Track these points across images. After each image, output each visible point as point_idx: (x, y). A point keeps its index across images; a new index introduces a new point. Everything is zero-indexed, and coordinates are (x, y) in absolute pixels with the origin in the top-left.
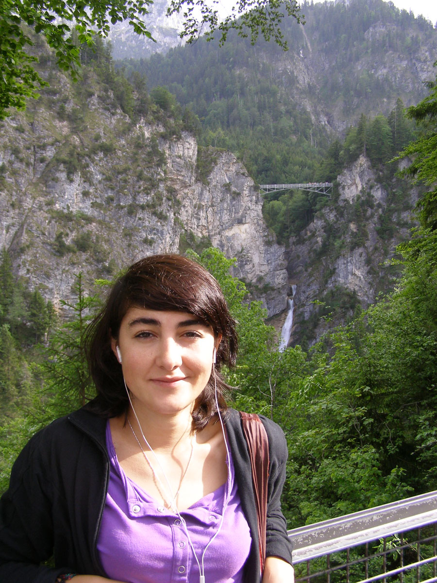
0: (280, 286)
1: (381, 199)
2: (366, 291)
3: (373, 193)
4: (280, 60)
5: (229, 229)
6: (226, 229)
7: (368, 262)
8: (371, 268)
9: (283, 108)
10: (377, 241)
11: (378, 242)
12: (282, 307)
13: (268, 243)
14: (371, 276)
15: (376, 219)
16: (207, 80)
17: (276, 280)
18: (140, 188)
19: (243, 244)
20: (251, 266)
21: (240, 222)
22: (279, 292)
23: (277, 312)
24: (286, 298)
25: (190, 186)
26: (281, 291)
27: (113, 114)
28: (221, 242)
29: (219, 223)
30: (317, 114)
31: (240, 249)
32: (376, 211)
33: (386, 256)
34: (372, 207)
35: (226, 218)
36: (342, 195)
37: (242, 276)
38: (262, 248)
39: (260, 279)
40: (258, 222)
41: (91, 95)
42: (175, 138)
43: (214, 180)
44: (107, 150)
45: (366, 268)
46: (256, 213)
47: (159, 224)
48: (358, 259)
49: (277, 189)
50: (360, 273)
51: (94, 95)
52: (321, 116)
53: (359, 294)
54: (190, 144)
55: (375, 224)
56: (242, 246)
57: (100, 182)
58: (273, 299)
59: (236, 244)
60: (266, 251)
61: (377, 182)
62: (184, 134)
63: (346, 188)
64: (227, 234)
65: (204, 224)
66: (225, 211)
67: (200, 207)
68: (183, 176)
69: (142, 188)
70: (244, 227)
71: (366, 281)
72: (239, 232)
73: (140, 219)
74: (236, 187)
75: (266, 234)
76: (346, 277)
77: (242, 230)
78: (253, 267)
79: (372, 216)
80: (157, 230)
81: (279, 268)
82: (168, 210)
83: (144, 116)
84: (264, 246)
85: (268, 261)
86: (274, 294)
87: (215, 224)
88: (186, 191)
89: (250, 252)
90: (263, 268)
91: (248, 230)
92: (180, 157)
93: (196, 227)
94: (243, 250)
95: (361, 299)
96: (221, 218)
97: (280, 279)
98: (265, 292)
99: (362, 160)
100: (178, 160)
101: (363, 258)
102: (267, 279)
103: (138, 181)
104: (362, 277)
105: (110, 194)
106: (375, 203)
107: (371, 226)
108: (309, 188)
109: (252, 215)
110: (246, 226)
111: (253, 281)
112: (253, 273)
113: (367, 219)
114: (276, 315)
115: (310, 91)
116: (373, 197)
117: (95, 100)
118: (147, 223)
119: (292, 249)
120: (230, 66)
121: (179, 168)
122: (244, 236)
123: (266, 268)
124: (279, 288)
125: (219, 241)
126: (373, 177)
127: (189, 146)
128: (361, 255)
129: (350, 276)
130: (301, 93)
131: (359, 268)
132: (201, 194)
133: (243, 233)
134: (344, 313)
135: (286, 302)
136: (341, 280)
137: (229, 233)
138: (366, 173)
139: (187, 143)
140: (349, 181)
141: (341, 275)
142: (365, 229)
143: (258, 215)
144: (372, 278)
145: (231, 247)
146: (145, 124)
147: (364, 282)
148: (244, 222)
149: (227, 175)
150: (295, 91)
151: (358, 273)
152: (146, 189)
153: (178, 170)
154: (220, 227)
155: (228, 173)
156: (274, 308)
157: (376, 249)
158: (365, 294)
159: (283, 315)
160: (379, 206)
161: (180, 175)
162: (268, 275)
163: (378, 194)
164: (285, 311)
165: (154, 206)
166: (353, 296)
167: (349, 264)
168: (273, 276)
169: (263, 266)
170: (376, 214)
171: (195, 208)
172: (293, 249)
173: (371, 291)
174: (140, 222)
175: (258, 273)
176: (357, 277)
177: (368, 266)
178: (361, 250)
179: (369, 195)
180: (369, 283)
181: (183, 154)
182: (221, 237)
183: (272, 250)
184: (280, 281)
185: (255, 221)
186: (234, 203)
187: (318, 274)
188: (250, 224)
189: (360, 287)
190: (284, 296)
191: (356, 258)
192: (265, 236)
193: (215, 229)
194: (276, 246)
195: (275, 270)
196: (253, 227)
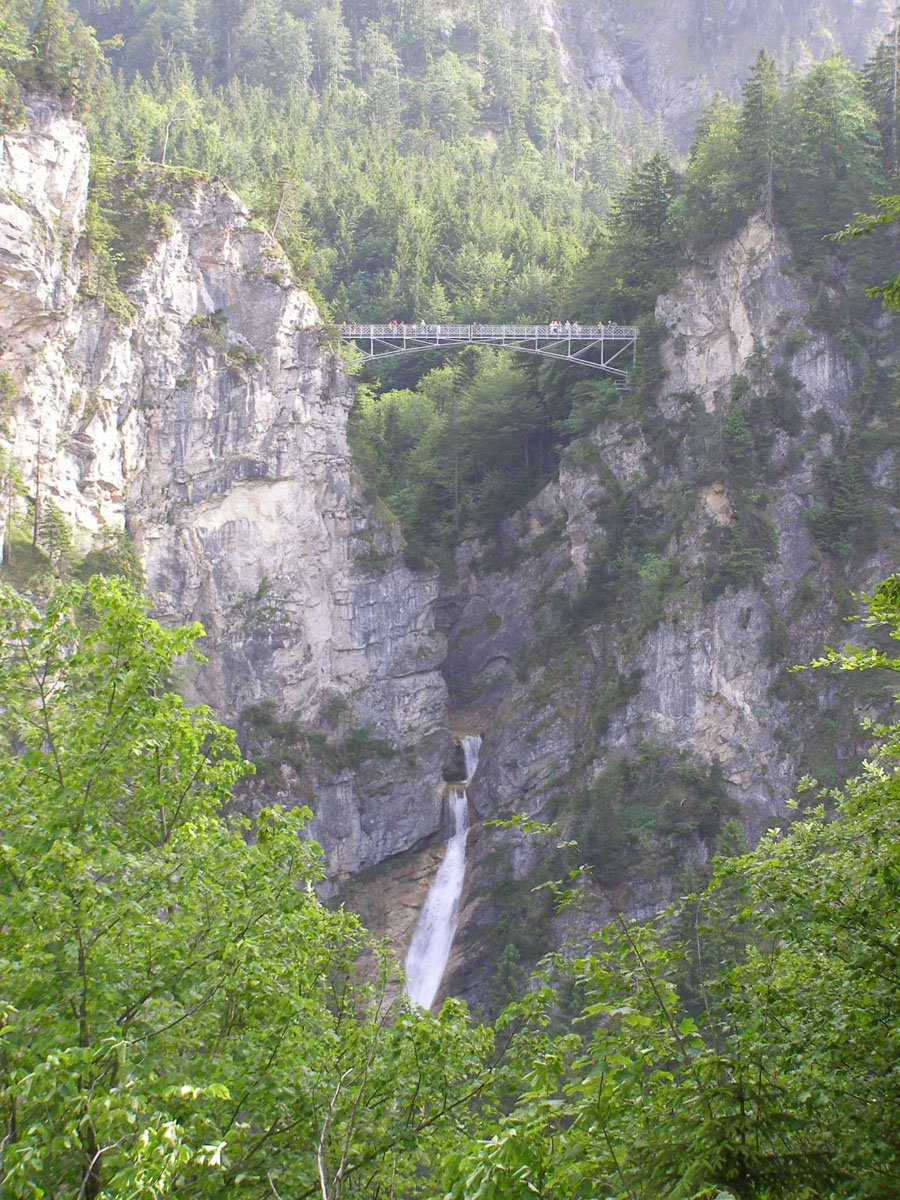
0: (415, 739)
1: (831, 395)
2: (764, 767)
3: (799, 370)
5: (209, 500)
6: (197, 500)
7: (775, 648)
9: (446, 18)
10: (811, 563)
11: (814, 568)
12: (419, 825)
13: (369, 564)
14: (782, 706)
15: (807, 476)
17: (398, 714)
19: (268, 562)
20: (297, 654)
21: (256, 474)
22: (412, 764)
23: (401, 846)
24: (440, 790)
25: (54, 318)
26: (419, 760)
28: (176, 552)
29: (169, 476)
30: (582, 45)
31: (254, 585)
32: (812, 443)
34: (792, 426)
35: (201, 456)
36: (674, 376)
37: (259, 693)
38: (345, 582)
39: (334, 709)
40: (329, 478)
43: (151, 299)
45: (763, 671)
46: (322, 440)
48: (734, 636)
49: (410, 344)
50: (739, 694)
52: (600, 55)
53: (736, 779)
54: (57, 144)
55: (804, 497)
56: (261, 571)
58: (384, 790)
59: (237, 561)
60: (362, 594)
61: (816, 328)
62: (33, 105)
63: (692, 346)
64: (201, 523)
65: (108, 478)
66: (197, 428)
67: (91, 409)
68: (27, 277)
70: (271, 496)
71: (763, 725)
72: (251, 516)
74: (244, 328)
75: (362, 525)
76: (683, 709)
77: (264, 509)
78: (308, 658)
79: (793, 463)
81: (412, 667)
84: (352, 573)
85: (366, 636)
86: (387, 772)
87: (154, 479)
88: (36, 338)
89: (297, 596)
90: (346, 664)
91: (288, 508)
92: (12, 198)
93: (75, 490)
94: (264, 587)
95: (741, 797)
96: (177, 454)
97: (414, 709)
98: (354, 764)
99: (758, 236)
101: (753, 634)
102: (363, 711)
104: (748, 709)
106: (805, 414)
107: (789, 504)
108: (542, 343)
109: (307, 446)
110: (281, 490)
111: (305, 717)
112: (306, 685)
113: (773, 477)
114: (396, 859)
116: (798, 385)
119: (465, 589)
122: (270, 531)
123: (357, 665)
124: (409, 749)
125: (169, 548)
126: (799, 304)
128: (744, 620)
129: (699, 704)
131: (738, 673)
132: (98, 356)
133: (269, 518)
134: (673, 852)
135: (437, 803)
136: (664, 721)
137: (209, 520)
138: (772, 289)
139: (46, 143)
140: (703, 321)
141: (665, 699)
142: (763, 515)
143: (331, 448)
144: (788, 712)
145: (219, 575)
147: (756, 729)
148: (272, 472)
149: (207, 278)
151: (733, 692)
154: (174, 491)
155: (212, 271)
156: (390, 826)
157: (805, 596)
158: (761, 778)
159: (425, 857)
160: (823, 422)
161: (14, 273)
162: (367, 694)
163: (818, 376)
164: (434, 841)
166: (708, 785)
167: (696, 656)
168: (389, 699)
169: (346, 658)
170: (808, 456)
171: (72, 409)
172: (473, 589)
173: (785, 764)
175: (325, 683)
176: (729, 709)
177: (771, 666)
178: (745, 600)
179: (782, 375)
180: (777, 735)
181: (30, 186)
182: (178, 533)
183: (385, 591)
184: (416, 718)
185: (320, 470)
186: (235, 393)
187: (568, 692)
188: (296, 485)
189: (740, 749)
190: (431, 778)
191: (724, 630)
192: (358, 534)
193: (153, 498)
194: (401, 577)
195: (397, 671)
196: (310, 496)
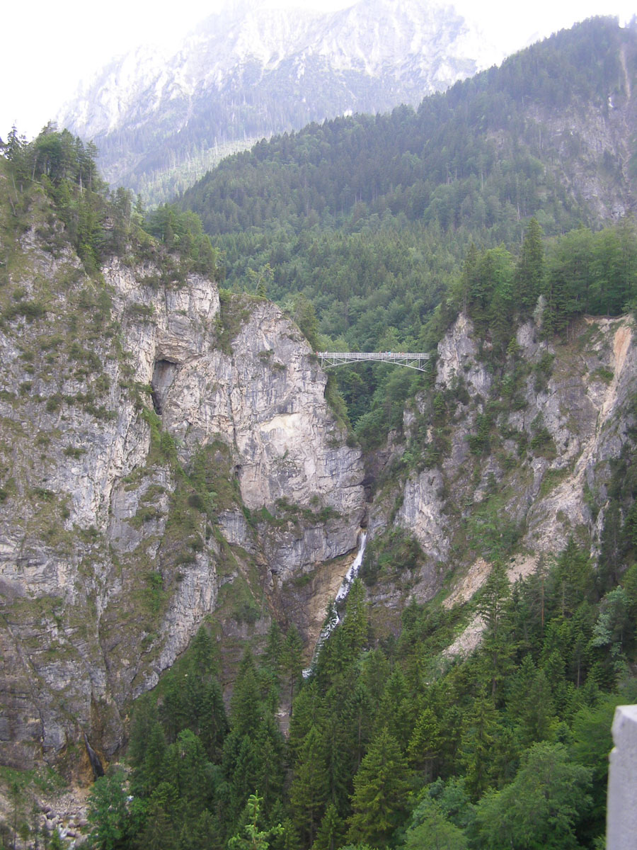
0: (350, 511)
1: (483, 388)
2: (437, 541)
3: (470, 377)
5: (265, 421)
6: (260, 421)
7: (443, 494)
8: (449, 504)
10: (465, 458)
11: (466, 461)
12: (351, 545)
13: (333, 444)
14: (446, 517)
15: (470, 420)
17: (343, 501)
18: (71, 371)
19: (289, 444)
20: (299, 479)
21: (283, 411)
22: (347, 521)
23: (343, 552)
24: (357, 532)
25: (201, 356)
26: (350, 520)
27: (57, 257)
28: (252, 441)
29: (250, 412)
31: (283, 453)
32: (474, 408)
33: (477, 485)
34: (465, 400)
35: (262, 405)
36: (440, 375)
37: (282, 494)
38: (321, 452)
39: (315, 500)
40: (315, 412)
41: (26, 229)
42: (177, 284)
43: (242, 347)
44: (33, 313)
45: (438, 503)
46: (311, 398)
47: (96, 425)
48: (427, 488)
49: (348, 360)
50: (429, 511)
51: (30, 229)
53: (426, 545)
54: (203, 292)
55: (469, 430)
56: (286, 447)
57: (15, 362)
58: (336, 530)
59: (276, 444)
60: (329, 456)
61: (478, 360)
62: (192, 278)
63: (446, 364)
64: (262, 429)
65: (223, 414)
66: (260, 394)
67: (215, 388)
68: (187, 342)
69: (74, 371)
70: (290, 419)
71: (437, 524)
72: (282, 426)
73: (63, 418)
74: (281, 356)
75: (331, 429)
76: (412, 515)
77: (288, 424)
78: (305, 479)
79: (463, 417)
80: (93, 435)
81: (349, 484)
82: (121, 403)
83: (119, 256)
84: (325, 448)
85: (331, 472)
86: (338, 523)
87: (245, 413)
88: (195, 363)
89: (299, 457)
90: (323, 482)
91: (298, 424)
92: (184, 313)
93: (208, 418)
94: (287, 454)
95: (428, 552)
96: (253, 404)
97: (350, 500)
98: (324, 521)
99: (462, 322)
100: (179, 318)
101: (434, 488)
102: (329, 500)
103: (70, 361)
104: (432, 518)
105: (28, 378)
106: (472, 395)
107: (461, 433)
108: (397, 360)
109: (305, 400)
110: (294, 417)
111: (303, 503)
112: (305, 490)
113: (455, 422)
114: (341, 557)
115: (608, 164)
116: (470, 384)
117: (31, 236)
118: (75, 425)
120: (481, 128)
121: (179, 331)
122: (290, 432)
123: (329, 483)
124: (347, 515)
125: (249, 439)
126: (474, 351)
127: (202, 296)
128: (430, 482)
129: (417, 513)
131: (429, 503)
132: (218, 369)
133: (290, 428)
134: (396, 573)
135: (355, 537)
136: (407, 519)
137: (266, 428)
138: (463, 344)
139: (198, 291)
140: (448, 354)
141: (407, 510)
142: (446, 438)
143: (315, 400)
144: (449, 519)
145: (268, 449)
146: (121, 266)
147: (435, 526)
148: (289, 410)
149: (267, 338)
151: (427, 510)
152: (80, 372)
153: (177, 334)
154: (253, 417)
155: (268, 335)
156: (337, 544)
157: (462, 471)
158: (436, 546)
159: (349, 558)
160: (479, 399)
161: (182, 341)
162: (332, 494)
163: (479, 381)
164: (353, 551)
165: (89, 398)
166: (415, 547)
167: (416, 495)
168: (340, 496)
169: (323, 479)
170: (471, 413)
171: (207, 389)
173: (445, 541)
174: (63, 422)
175: (314, 489)
176: (427, 517)
177: (442, 500)
178: (432, 474)
179: (461, 380)
180: (443, 529)
181: (190, 309)
182: (253, 433)
183: (339, 454)
184: (350, 503)
185: (311, 409)
186: (275, 381)
187: (387, 501)
188: (300, 415)
189: (428, 533)
190: (354, 527)
191: (422, 486)
192: (330, 433)
193: (245, 420)
194: (344, 450)
195: (344, 486)
196: (306, 419)
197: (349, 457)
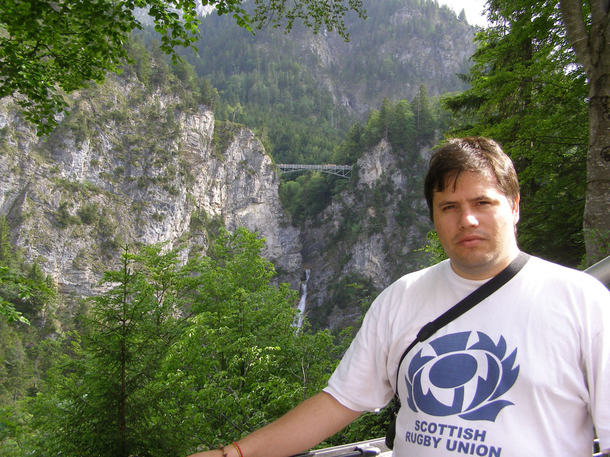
0: (294, 270)
1: (401, 185)
2: (383, 279)
3: (393, 178)
4: (304, 38)
5: (243, 208)
6: (240, 208)
7: (386, 249)
8: (389, 255)
9: (304, 87)
10: (395, 227)
11: (396, 229)
13: (283, 225)
14: (388, 263)
15: (395, 205)
16: (227, 53)
17: (290, 263)
18: (152, 160)
19: (257, 224)
21: (254, 202)
22: (293, 276)
24: (300, 283)
25: (205, 161)
26: (295, 275)
27: (128, 82)
28: (234, 221)
29: (233, 202)
30: (339, 95)
32: (396, 197)
33: (404, 243)
34: (391, 192)
35: (241, 197)
36: (362, 179)
38: (277, 229)
40: (273, 203)
42: (192, 110)
43: (229, 157)
44: (119, 118)
45: (383, 254)
46: (272, 193)
47: (170, 199)
48: (376, 245)
49: (294, 169)
50: (377, 260)
52: (343, 97)
53: (375, 282)
54: (206, 117)
55: (394, 210)
56: (255, 226)
57: (110, 152)
59: (249, 223)
60: (281, 232)
61: (398, 168)
62: (201, 107)
63: (366, 171)
64: (241, 214)
65: (217, 202)
66: (240, 189)
67: (214, 185)
68: (198, 150)
69: (155, 161)
70: (258, 207)
71: (382, 268)
72: (253, 212)
73: (150, 193)
74: (253, 165)
75: (281, 215)
76: (362, 264)
77: (257, 210)
78: (267, 249)
79: (391, 201)
80: (168, 206)
81: (294, 252)
82: (181, 185)
83: (160, 86)
84: (279, 227)
85: (282, 243)
87: (229, 202)
88: (200, 166)
89: (264, 233)
90: (276, 250)
91: (263, 210)
92: (195, 130)
93: (209, 205)
94: (256, 230)
95: (376, 286)
96: (235, 196)
97: (293, 262)
98: (278, 276)
99: (384, 144)
100: (194, 134)
101: (381, 245)
102: (281, 262)
103: (150, 153)
104: (379, 264)
105: (120, 165)
106: (395, 189)
107: (390, 212)
108: (328, 170)
109: (268, 194)
110: (261, 206)
112: (266, 255)
113: (386, 205)
115: (333, 70)
116: (393, 182)
118: (157, 198)
119: (307, 232)
120: (252, 40)
121: (194, 142)
122: (258, 216)
123: (279, 251)
124: (292, 272)
125: (232, 220)
126: (394, 162)
127: (206, 120)
128: (378, 241)
129: (366, 262)
130: (324, 72)
131: (376, 255)
132: (216, 171)
133: (258, 213)
135: (299, 286)
136: (357, 267)
137: (243, 213)
138: (387, 158)
139: (204, 117)
140: (369, 165)
141: (358, 261)
142: (384, 215)
143: (274, 195)
144: (389, 265)
146: (162, 94)
147: (381, 269)
148: (259, 201)
149: (243, 152)
150: (318, 70)
151: (375, 260)
152: (158, 161)
153: (193, 144)
154: (234, 206)
155: (245, 150)
157: (394, 236)
158: (382, 282)
160: (399, 191)
161: (195, 150)
162: (282, 258)
163: (398, 180)
165: (165, 180)
166: (368, 283)
167: (366, 250)
168: (287, 259)
169: (277, 249)
170: (395, 200)
171: (208, 184)
172: (309, 232)
173: (388, 278)
174: (151, 195)
175: (271, 255)
176: (374, 264)
177: (385, 253)
178: (378, 236)
179: (389, 179)
180: (386, 271)
181: (199, 128)
182: (235, 216)
183: (287, 232)
184: (294, 264)
185: (271, 201)
186: (250, 181)
187: (333, 259)
188: (265, 204)
189: (377, 274)
190: (297, 280)
191: (373, 244)
192: (280, 217)
193: (229, 207)
194: (291, 228)
195: (289, 253)
196: (268, 207)
197: (293, 233)
